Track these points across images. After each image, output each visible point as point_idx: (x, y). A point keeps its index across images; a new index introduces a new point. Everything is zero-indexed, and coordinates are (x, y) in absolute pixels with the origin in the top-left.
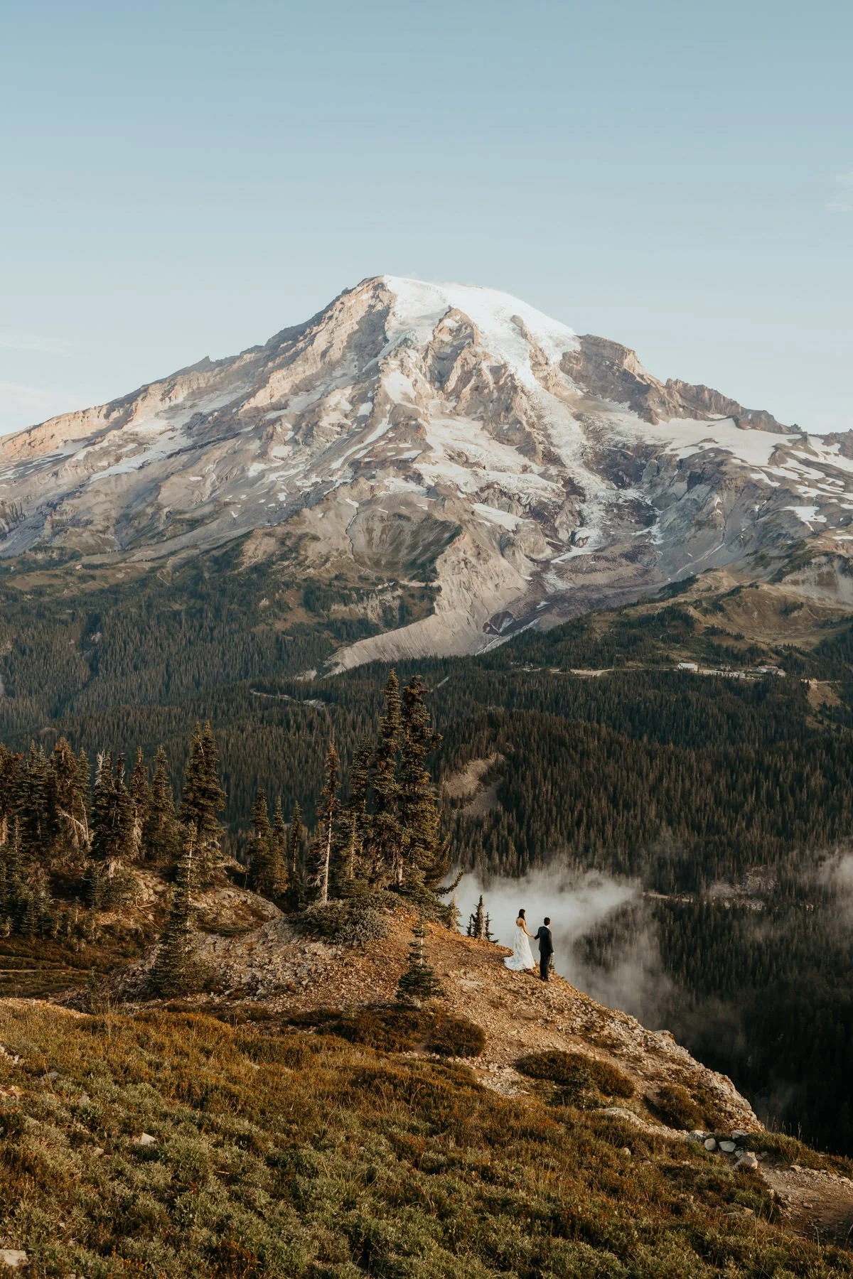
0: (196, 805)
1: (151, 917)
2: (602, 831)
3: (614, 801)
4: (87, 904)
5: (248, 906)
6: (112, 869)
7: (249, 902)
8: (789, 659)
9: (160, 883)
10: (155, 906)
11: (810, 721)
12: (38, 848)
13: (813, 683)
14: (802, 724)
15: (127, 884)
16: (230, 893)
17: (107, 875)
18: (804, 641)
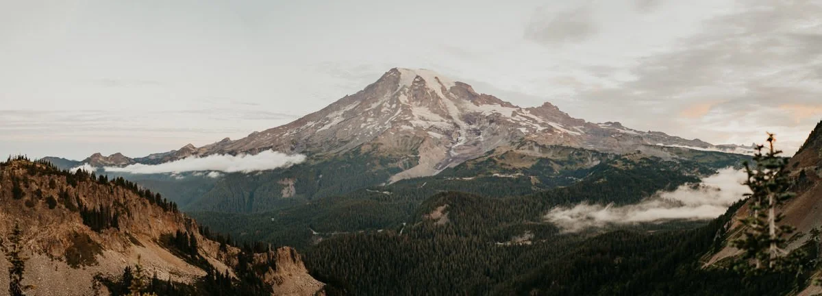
2: (480, 225)
3: (483, 216)
8: (524, 170)
11: (533, 188)
13: (532, 177)
14: (530, 189)
18: (528, 165)
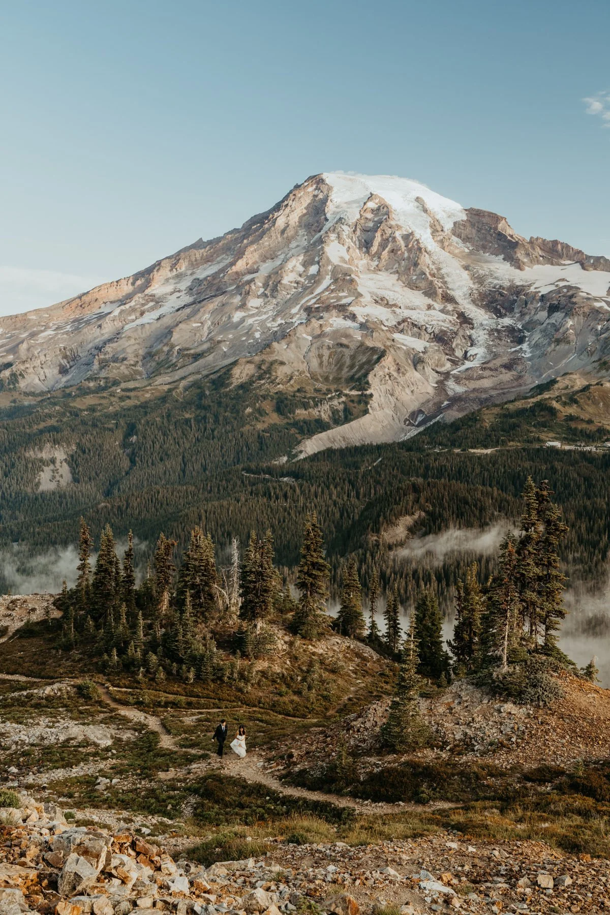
0: (310, 575)
1: (288, 662)
4: (245, 655)
5: (352, 650)
6: (259, 627)
7: (352, 647)
9: (286, 634)
10: (288, 653)
12: (203, 613)
15: (266, 639)
16: (337, 640)
17: (255, 633)
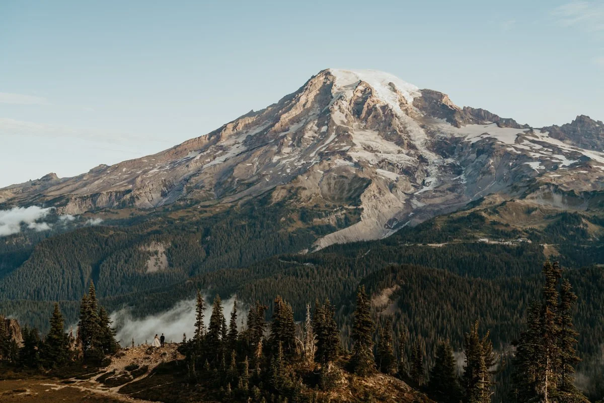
0: (362, 330)
1: (350, 393)
4: (321, 389)
5: (392, 384)
6: (330, 368)
7: (392, 381)
9: (345, 373)
10: (349, 386)
12: (290, 358)
13: (545, 245)
15: (334, 377)
16: (381, 377)
17: (327, 372)
